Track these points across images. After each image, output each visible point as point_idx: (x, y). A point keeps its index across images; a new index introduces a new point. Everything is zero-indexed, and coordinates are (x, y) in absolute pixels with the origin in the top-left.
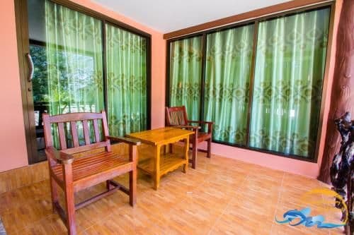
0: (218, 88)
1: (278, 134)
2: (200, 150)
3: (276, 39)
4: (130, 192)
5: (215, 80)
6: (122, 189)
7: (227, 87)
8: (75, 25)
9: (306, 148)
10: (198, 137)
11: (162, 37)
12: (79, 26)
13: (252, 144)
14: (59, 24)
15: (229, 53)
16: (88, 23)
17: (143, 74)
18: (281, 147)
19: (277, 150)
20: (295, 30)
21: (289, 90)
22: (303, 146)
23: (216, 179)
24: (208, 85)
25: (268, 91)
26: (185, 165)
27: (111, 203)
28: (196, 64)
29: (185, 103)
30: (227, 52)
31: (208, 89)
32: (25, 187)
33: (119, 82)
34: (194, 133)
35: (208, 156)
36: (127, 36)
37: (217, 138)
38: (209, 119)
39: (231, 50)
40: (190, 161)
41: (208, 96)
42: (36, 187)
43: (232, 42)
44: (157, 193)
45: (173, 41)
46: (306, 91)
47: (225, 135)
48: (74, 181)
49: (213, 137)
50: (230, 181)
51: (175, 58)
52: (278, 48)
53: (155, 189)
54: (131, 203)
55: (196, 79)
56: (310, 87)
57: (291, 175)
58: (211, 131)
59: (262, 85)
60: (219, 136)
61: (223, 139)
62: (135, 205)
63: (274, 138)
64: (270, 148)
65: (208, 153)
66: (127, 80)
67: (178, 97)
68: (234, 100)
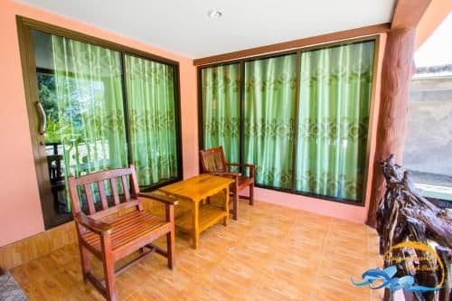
0: (260, 125)
1: (326, 175)
2: (241, 197)
3: (320, 72)
4: (168, 255)
5: (255, 115)
6: (159, 251)
7: (270, 123)
8: (87, 57)
9: (354, 190)
10: (239, 185)
11: (192, 63)
12: (92, 60)
13: (299, 188)
14: (69, 60)
15: (270, 85)
16: (103, 54)
17: (171, 108)
18: (328, 190)
19: (325, 193)
20: (340, 63)
21: (335, 128)
22: (351, 188)
23: (260, 231)
24: (248, 120)
25: (313, 128)
26: (225, 218)
27: (147, 267)
28: (233, 95)
29: (222, 142)
30: (268, 84)
31: (249, 125)
32: (43, 257)
33: (142, 120)
34: (233, 181)
35: (251, 204)
36: (150, 65)
37: (261, 181)
38: (250, 161)
39: (272, 81)
40: (231, 211)
41: (249, 133)
42: (58, 257)
43: (273, 72)
44: (196, 252)
45: (205, 67)
46: (353, 129)
47: (269, 178)
48: (113, 250)
49: (255, 181)
50: (276, 232)
51: (208, 87)
52: (323, 82)
53: (194, 247)
54: (170, 266)
55: (234, 113)
56: (357, 126)
57: (338, 220)
58: (254, 174)
59: (307, 121)
60: (262, 179)
61: (267, 183)
62: (174, 268)
63: (322, 180)
64: (318, 191)
65: (250, 199)
66: (152, 118)
67: (213, 134)
68: (278, 138)
